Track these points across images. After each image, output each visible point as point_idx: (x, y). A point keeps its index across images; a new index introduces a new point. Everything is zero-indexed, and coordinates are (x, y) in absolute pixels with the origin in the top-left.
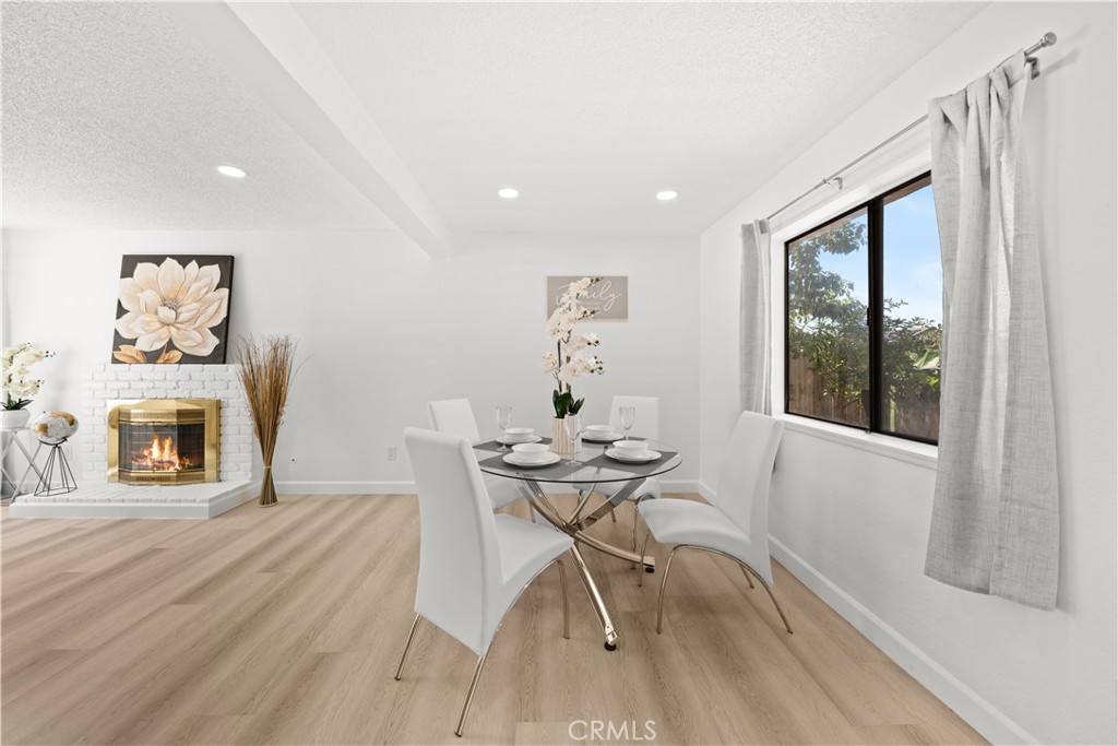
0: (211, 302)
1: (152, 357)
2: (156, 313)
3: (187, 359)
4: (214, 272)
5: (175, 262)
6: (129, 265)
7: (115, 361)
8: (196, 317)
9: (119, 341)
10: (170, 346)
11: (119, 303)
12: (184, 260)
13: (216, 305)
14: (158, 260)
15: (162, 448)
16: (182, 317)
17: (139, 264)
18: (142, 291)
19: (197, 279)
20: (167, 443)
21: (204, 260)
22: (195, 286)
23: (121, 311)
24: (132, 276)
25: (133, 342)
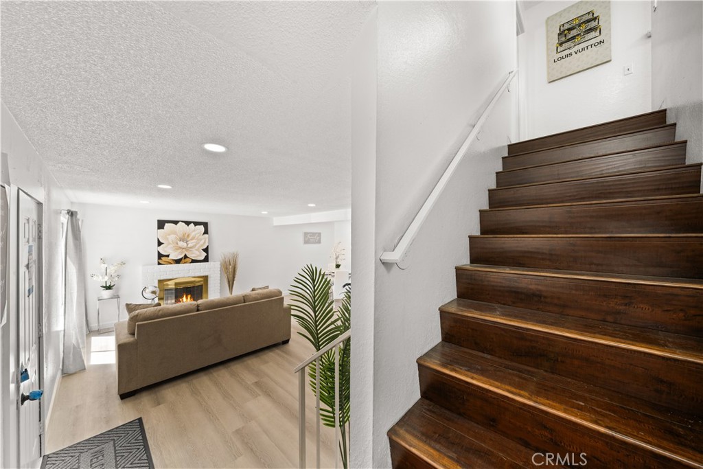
0: (201, 240)
1: (178, 261)
2: (177, 244)
3: (194, 261)
4: (202, 228)
5: (184, 224)
6: (161, 224)
7: (159, 264)
8: (195, 245)
9: (160, 256)
10: (186, 257)
11: (158, 240)
12: (188, 223)
13: (203, 241)
14: (176, 222)
15: (187, 298)
16: (189, 246)
17: (166, 224)
18: (169, 235)
19: (194, 231)
20: (189, 297)
21: (196, 224)
22: (193, 234)
23: (160, 244)
24: (163, 228)
25: (168, 256)
